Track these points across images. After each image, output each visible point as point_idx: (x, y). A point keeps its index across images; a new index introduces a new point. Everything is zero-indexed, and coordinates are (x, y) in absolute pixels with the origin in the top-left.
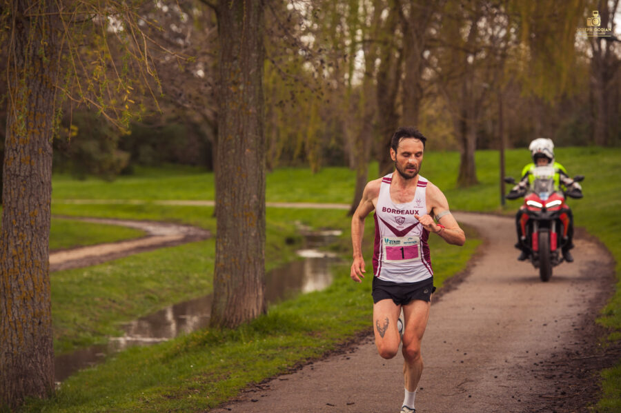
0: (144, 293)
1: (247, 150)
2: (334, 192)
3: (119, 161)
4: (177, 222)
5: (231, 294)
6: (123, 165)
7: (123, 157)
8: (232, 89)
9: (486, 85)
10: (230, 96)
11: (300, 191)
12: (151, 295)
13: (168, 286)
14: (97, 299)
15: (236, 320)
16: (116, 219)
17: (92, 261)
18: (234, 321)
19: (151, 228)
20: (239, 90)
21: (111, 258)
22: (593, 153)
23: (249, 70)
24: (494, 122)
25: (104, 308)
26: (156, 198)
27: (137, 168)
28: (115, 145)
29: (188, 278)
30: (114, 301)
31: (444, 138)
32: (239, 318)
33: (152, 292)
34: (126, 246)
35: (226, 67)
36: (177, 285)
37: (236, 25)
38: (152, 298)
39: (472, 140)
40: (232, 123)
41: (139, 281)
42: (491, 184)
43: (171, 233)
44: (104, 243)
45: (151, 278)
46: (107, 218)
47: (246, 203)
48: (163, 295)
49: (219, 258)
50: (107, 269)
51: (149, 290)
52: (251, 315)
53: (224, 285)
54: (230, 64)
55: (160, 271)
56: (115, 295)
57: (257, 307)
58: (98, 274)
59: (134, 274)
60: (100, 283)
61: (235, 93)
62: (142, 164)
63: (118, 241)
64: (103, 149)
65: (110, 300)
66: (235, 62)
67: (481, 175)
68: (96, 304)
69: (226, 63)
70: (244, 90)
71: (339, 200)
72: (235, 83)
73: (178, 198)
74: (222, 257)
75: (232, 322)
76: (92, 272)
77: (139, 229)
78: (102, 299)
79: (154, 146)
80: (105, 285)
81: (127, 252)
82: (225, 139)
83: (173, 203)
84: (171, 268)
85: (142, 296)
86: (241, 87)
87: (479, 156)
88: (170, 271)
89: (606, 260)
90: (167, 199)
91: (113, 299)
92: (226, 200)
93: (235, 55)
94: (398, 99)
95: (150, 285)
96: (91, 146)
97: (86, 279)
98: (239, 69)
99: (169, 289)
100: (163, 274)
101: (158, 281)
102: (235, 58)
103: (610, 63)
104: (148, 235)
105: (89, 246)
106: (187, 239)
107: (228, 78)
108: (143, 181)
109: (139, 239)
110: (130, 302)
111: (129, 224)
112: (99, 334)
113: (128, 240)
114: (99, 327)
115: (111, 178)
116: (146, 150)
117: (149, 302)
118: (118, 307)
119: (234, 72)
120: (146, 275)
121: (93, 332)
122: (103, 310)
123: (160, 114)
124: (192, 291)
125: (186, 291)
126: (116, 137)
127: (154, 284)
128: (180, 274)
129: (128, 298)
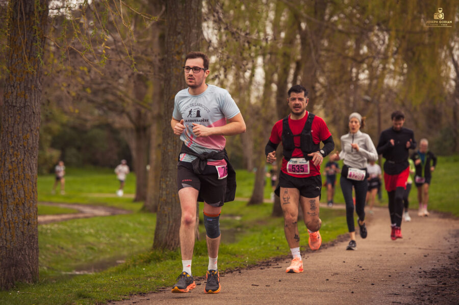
0: (86, 244)
3: (51, 157)
4: (103, 205)
5: (171, 224)
6: (55, 161)
7: (55, 154)
8: (176, 58)
10: (174, 63)
12: (91, 246)
13: (105, 241)
14: (48, 246)
16: (51, 203)
18: (173, 245)
19: (81, 208)
20: (182, 59)
21: (53, 221)
23: (190, 43)
25: (54, 252)
26: (81, 191)
28: (49, 144)
30: (62, 248)
32: (177, 242)
33: (93, 245)
34: (64, 217)
35: (171, 40)
36: (112, 241)
37: (180, 6)
38: (92, 249)
40: (175, 86)
41: (80, 235)
43: (100, 212)
45: (90, 234)
46: (43, 202)
48: (101, 247)
49: (162, 194)
50: (54, 227)
51: (89, 243)
53: (166, 216)
54: (175, 37)
55: (98, 231)
56: (63, 243)
58: (47, 229)
59: (76, 231)
60: (50, 235)
61: (179, 61)
62: (68, 164)
63: (58, 214)
65: (59, 247)
66: (179, 36)
68: (48, 249)
69: (172, 37)
71: (239, 195)
72: (179, 53)
74: (164, 193)
75: (172, 246)
77: (72, 209)
78: (53, 246)
81: (66, 220)
82: (169, 98)
83: (96, 195)
84: (106, 229)
85: (84, 246)
86: (183, 57)
88: (105, 231)
90: (90, 192)
91: (61, 246)
92: (169, 147)
93: (179, 31)
95: (91, 240)
98: (182, 42)
99: (106, 243)
100: (100, 233)
101: (97, 237)
102: (179, 33)
104: (81, 212)
106: (113, 215)
107: (173, 49)
109: (74, 213)
110: (75, 250)
111: (62, 206)
112: (53, 269)
113: (65, 214)
114: (53, 265)
115: (45, 171)
116: (72, 152)
117: (90, 251)
118: (66, 253)
119: (178, 44)
120: (87, 232)
121: (48, 268)
122: (53, 254)
123: (86, 120)
124: (124, 247)
125: (119, 247)
126: (49, 137)
127: (93, 239)
128: (113, 233)
129: (73, 247)
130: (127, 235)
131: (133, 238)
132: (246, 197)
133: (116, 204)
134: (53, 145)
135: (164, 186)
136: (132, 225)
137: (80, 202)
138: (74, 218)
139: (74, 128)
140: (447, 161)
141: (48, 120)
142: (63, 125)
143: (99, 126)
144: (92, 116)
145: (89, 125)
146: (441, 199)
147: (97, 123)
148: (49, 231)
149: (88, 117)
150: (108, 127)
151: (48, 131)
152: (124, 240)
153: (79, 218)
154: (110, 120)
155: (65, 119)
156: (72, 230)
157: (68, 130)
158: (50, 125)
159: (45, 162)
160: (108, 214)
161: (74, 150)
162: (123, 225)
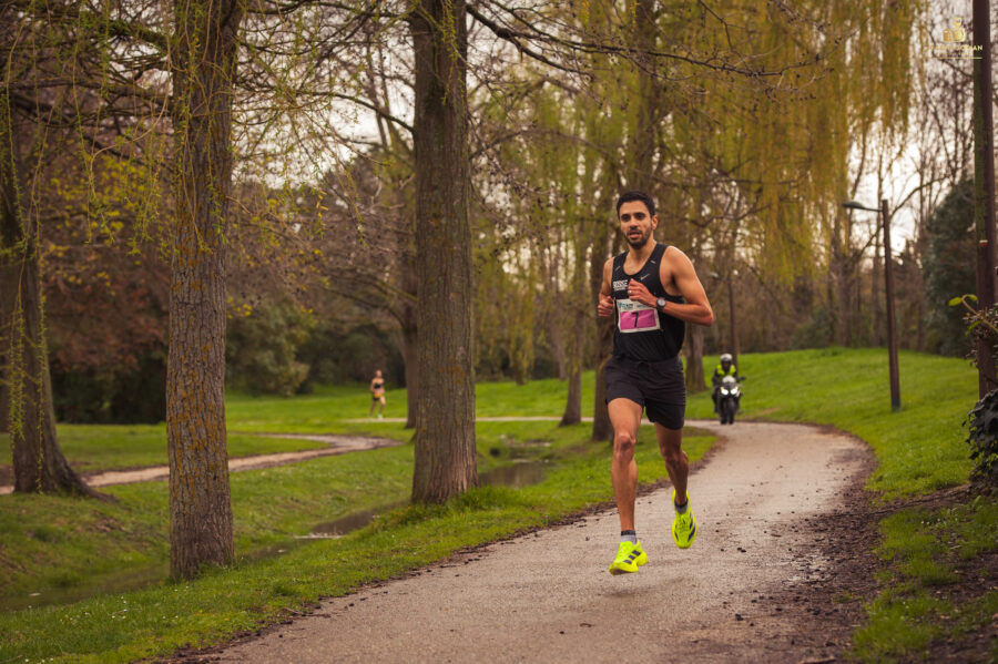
0: (331, 494)
1: (452, 295)
2: (542, 404)
3: (297, 374)
4: (365, 435)
5: (436, 462)
6: (302, 378)
7: (303, 369)
8: (433, 223)
9: (716, 275)
10: (430, 232)
11: (503, 405)
12: (338, 495)
13: (358, 488)
14: (278, 498)
15: (443, 494)
16: (296, 434)
17: (269, 465)
18: (440, 494)
19: (337, 441)
20: (441, 224)
21: (292, 462)
22: (835, 354)
23: (452, 200)
24: (723, 327)
25: (287, 508)
26: (338, 416)
27: (316, 387)
28: (293, 356)
29: (380, 480)
30: (297, 501)
32: (446, 491)
33: (341, 493)
34: (309, 454)
35: (425, 198)
36: (368, 487)
37: (436, 149)
38: (340, 499)
39: (699, 341)
40: (433, 263)
41: (325, 482)
43: (360, 444)
44: (282, 452)
45: (338, 479)
46: (286, 433)
47: (451, 357)
48: (353, 497)
50: (289, 471)
51: (336, 491)
52: (460, 488)
53: (428, 453)
54: (430, 194)
55: (349, 473)
56: (298, 494)
57: (468, 480)
58: (278, 475)
59: (318, 475)
60: (281, 482)
61: (437, 228)
62: (323, 382)
63: (300, 451)
64: (279, 360)
65: (292, 499)
66: (436, 192)
68: (277, 503)
69: (425, 194)
70: (447, 225)
71: (549, 412)
72: (437, 216)
75: (438, 496)
76: (271, 473)
77: (322, 442)
78: (284, 498)
79: (336, 361)
80: (284, 485)
81: (307, 459)
83: (359, 421)
84: (360, 470)
85: (329, 497)
86: (443, 221)
87: (708, 361)
88: (360, 473)
90: (350, 417)
91: (295, 498)
93: (436, 184)
95: (337, 486)
96: (266, 358)
97: (264, 478)
98: (441, 200)
99: (360, 491)
100: (352, 475)
101: (347, 482)
102: (436, 188)
103: (851, 254)
104: (335, 447)
105: (266, 454)
106: (376, 447)
107: (427, 210)
108: (326, 400)
110: (315, 502)
111: (310, 438)
112: (281, 532)
113: (311, 450)
114: (282, 526)
115: (289, 393)
116: (328, 364)
117: (337, 502)
118: (303, 507)
119: (435, 203)
120: (333, 476)
121: (275, 530)
122: (285, 510)
123: (343, 322)
124: (385, 495)
125: (379, 494)
126: (293, 348)
127: (343, 485)
128: (371, 476)
129: (313, 499)
130: (390, 478)
131: (398, 481)
132: (558, 415)
133: (382, 433)
134: (300, 358)
135: (423, 410)
136: (397, 463)
137: (334, 431)
138: (320, 455)
139: (328, 333)
140: (823, 355)
141: (291, 325)
142: (312, 331)
143: (360, 330)
144: (351, 314)
145: (346, 328)
146: (818, 407)
147: (356, 325)
148: (281, 477)
149: (345, 317)
150: (372, 329)
151: (291, 338)
152: (386, 484)
153: (329, 455)
154: (374, 321)
155: (313, 323)
156: (312, 474)
157: (320, 337)
158: (294, 331)
159: (290, 381)
160: (369, 447)
161: (330, 363)
162: (385, 463)
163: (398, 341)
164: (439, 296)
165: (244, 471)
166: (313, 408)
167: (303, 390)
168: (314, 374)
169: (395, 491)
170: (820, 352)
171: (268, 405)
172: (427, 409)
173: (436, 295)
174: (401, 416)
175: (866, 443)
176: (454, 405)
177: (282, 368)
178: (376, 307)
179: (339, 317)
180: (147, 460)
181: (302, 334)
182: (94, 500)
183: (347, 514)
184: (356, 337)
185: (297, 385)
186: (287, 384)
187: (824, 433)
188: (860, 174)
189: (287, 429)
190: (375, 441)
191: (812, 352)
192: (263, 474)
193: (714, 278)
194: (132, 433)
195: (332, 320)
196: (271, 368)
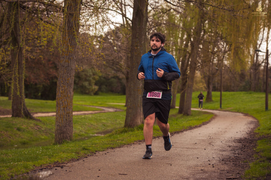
0: (102, 123)
3: (95, 89)
4: (113, 108)
5: (132, 116)
6: (96, 90)
7: (96, 88)
8: (136, 48)
9: (217, 68)
10: (135, 50)
12: (104, 124)
13: (110, 122)
14: (86, 124)
16: (93, 106)
17: (85, 114)
20: (138, 48)
21: (92, 114)
22: (250, 93)
23: (141, 42)
24: (218, 84)
25: (89, 126)
26: (106, 102)
27: (100, 93)
28: (94, 84)
29: (116, 120)
30: (92, 125)
31: (202, 88)
33: (105, 124)
34: (97, 112)
36: (113, 122)
37: (138, 27)
38: (104, 125)
39: (211, 87)
40: (135, 59)
41: (100, 120)
42: (217, 102)
43: (111, 110)
44: (89, 111)
45: (104, 119)
46: (90, 106)
47: (138, 86)
48: (108, 125)
50: (90, 116)
51: (103, 123)
52: (138, 124)
53: (130, 113)
56: (92, 123)
57: (141, 121)
58: (87, 117)
59: (99, 118)
60: (88, 119)
61: (137, 49)
62: (102, 92)
63: (94, 111)
64: (90, 84)
65: (91, 124)
66: (137, 39)
67: (213, 99)
68: (86, 125)
69: (134, 39)
70: (139, 49)
72: (137, 46)
73: (113, 102)
74: (129, 104)
75: (132, 126)
76: (85, 116)
77: (100, 109)
78: (88, 124)
79: (106, 86)
82: (132, 64)
83: (112, 104)
85: (101, 124)
86: (139, 47)
87: (213, 93)
88: (110, 118)
89: (256, 121)
90: (109, 102)
91: (92, 124)
94: (188, 68)
95: (104, 121)
96: (86, 84)
97: (83, 118)
98: (138, 41)
100: (108, 119)
101: (107, 121)
102: (137, 38)
103: (257, 65)
104: (104, 110)
105: (84, 111)
106: (116, 111)
107: (134, 44)
108: (102, 97)
109: (100, 111)
110: (97, 126)
111: (97, 107)
112: (87, 133)
113: (97, 111)
114: (87, 131)
115: (92, 94)
116: (104, 87)
117: (103, 126)
118: (94, 127)
119: (137, 42)
120: (103, 118)
121: (85, 133)
123: (109, 75)
124: (117, 125)
125: (116, 124)
126: (94, 81)
127: (105, 121)
128: (114, 119)
129: (97, 124)
130: (119, 120)
131: (121, 121)
133: (118, 107)
134: (96, 84)
135: (129, 101)
136: (121, 116)
137: (104, 106)
139: (104, 78)
140: (247, 93)
141: (94, 75)
142: (100, 77)
143: (114, 77)
144: (111, 73)
145: (110, 77)
146: (244, 108)
147: (113, 76)
149: (110, 74)
150: (117, 77)
151: (94, 79)
152: (118, 122)
153: (102, 112)
154: (118, 75)
155: (100, 74)
156: (97, 117)
157: (102, 78)
158: (95, 76)
159: (93, 91)
160: (114, 111)
161: (104, 86)
162: (118, 116)
163: (124, 81)
164: (136, 69)
165: (77, 115)
166: (99, 99)
167: (96, 94)
168: (100, 89)
169: (120, 124)
170: (246, 92)
171: (86, 97)
172: (130, 101)
173: (135, 69)
174: (124, 103)
175: (257, 119)
176: (138, 100)
177: (91, 87)
178: (119, 71)
179: (108, 73)
180: (50, 110)
181: (97, 77)
182: (34, 120)
183: (106, 129)
184: (113, 79)
185: (95, 92)
186: (92, 91)
187: (245, 116)
188: (261, 42)
189: (91, 104)
190: (116, 109)
191: (244, 92)
192: (83, 116)
193: (216, 69)
194: (46, 103)
195: (106, 74)
196: (87, 87)
